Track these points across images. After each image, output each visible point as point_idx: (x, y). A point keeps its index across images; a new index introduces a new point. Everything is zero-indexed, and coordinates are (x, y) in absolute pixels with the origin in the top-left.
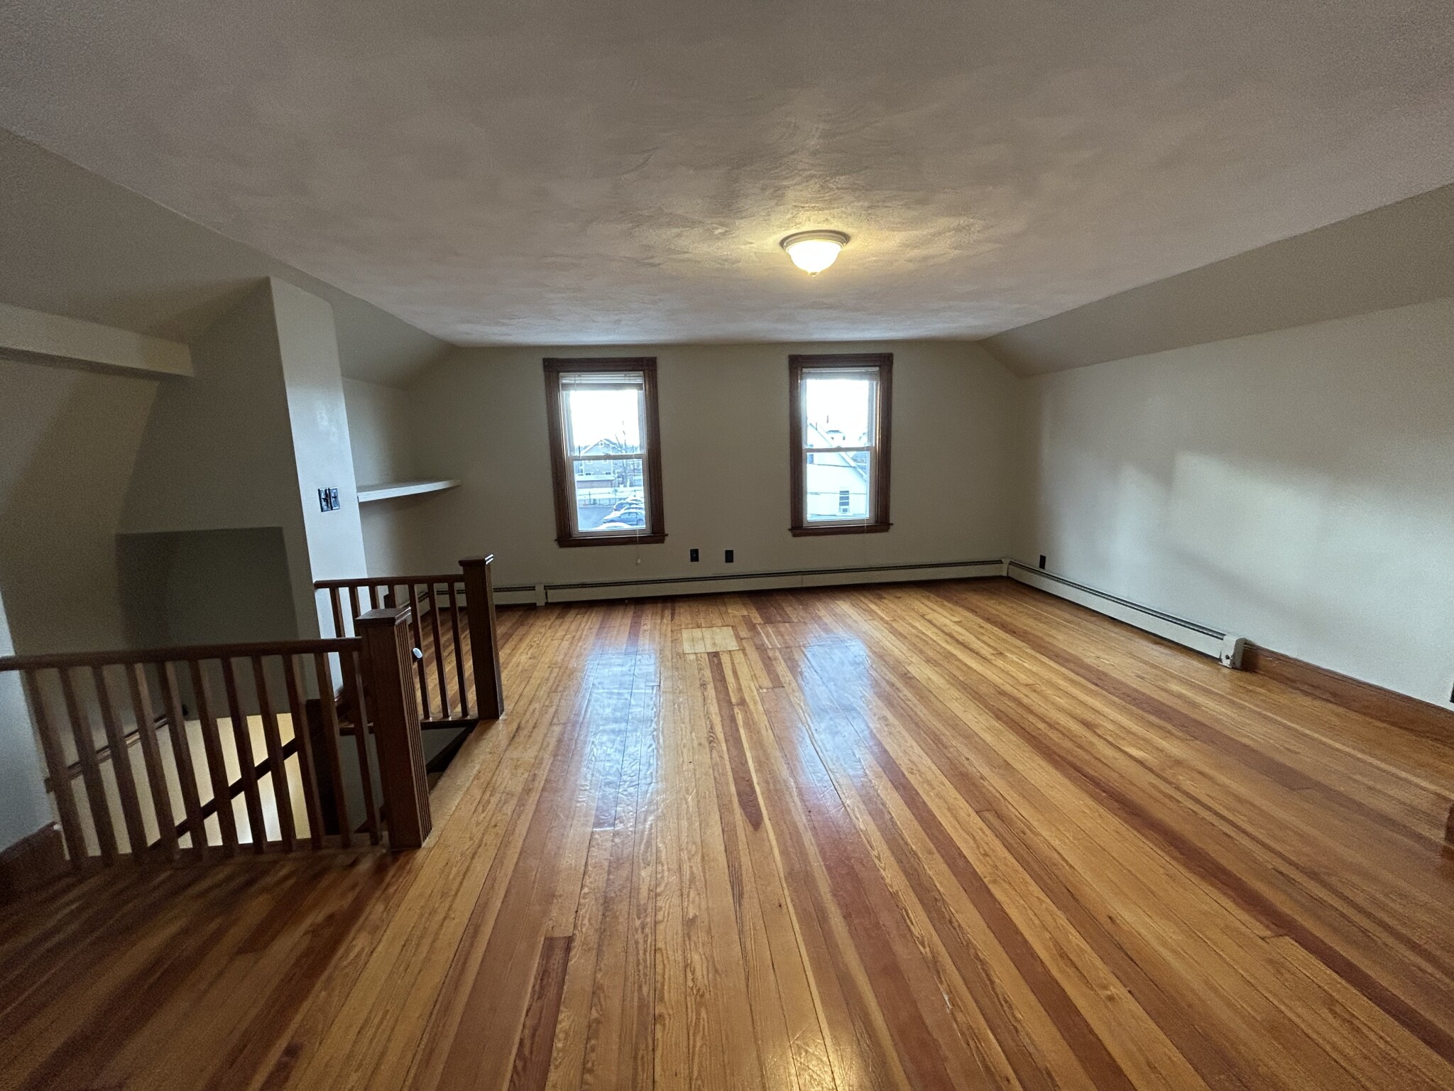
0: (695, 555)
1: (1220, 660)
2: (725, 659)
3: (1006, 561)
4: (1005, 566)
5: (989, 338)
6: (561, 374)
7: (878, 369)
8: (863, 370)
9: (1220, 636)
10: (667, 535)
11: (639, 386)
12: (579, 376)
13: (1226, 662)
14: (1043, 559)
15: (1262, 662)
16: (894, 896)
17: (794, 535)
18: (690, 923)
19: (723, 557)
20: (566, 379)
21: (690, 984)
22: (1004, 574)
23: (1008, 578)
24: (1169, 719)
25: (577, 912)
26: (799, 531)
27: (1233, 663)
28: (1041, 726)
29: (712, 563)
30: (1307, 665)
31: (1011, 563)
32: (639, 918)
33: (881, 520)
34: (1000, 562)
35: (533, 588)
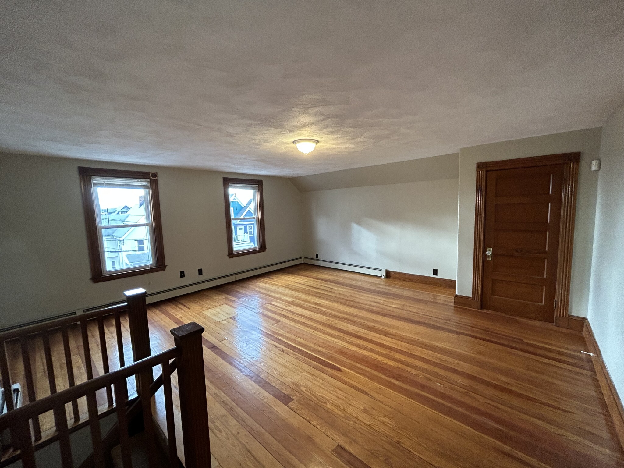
0: (182, 274)
1: (382, 277)
3: (303, 257)
4: (303, 259)
5: (293, 178)
6: (93, 177)
7: (258, 186)
9: (380, 270)
10: (167, 266)
12: (107, 179)
13: (383, 277)
14: (317, 255)
15: (391, 275)
16: (398, 367)
17: (230, 258)
18: (365, 411)
19: (198, 273)
20: (95, 180)
21: (391, 426)
22: (303, 262)
25: (327, 436)
26: (231, 256)
27: (385, 276)
28: (368, 306)
29: (192, 277)
31: (305, 258)
33: (263, 248)
34: (301, 258)
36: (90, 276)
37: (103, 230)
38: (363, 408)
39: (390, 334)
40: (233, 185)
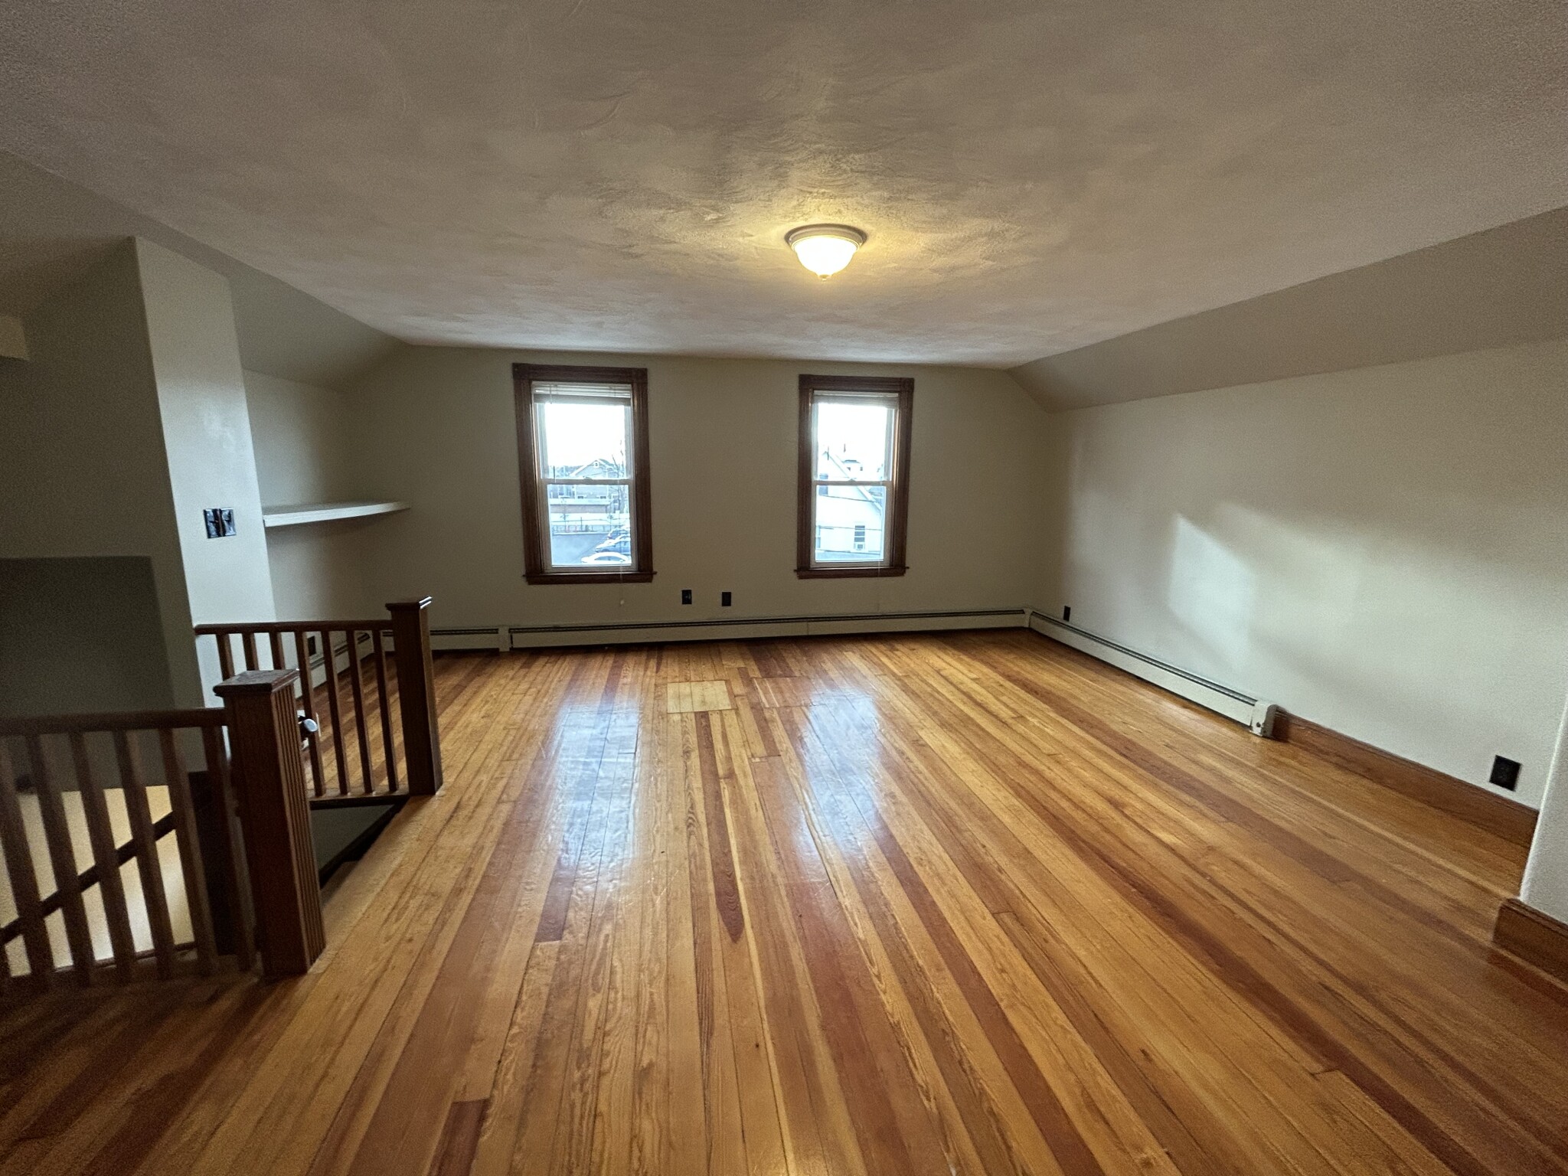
0: (687, 597)
1: (1250, 727)
2: (715, 720)
3: (1028, 611)
4: (1027, 616)
5: (1020, 367)
6: (534, 383)
7: (897, 395)
8: (881, 395)
9: (1251, 702)
10: (656, 573)
11: (625, 401)
12: (556, 386)
13: (1257, 731)
14: (1067, 611)
15: (1294, 731)
16: (895, 1028)
17: (801, 577)
18: (643, 1074)
19: (720, 600)
20: (540, 389)
21: (636, 1164)
22: (1026, 625)
23: (1030, 630)
24: (1200, 797)
25: (500, 1062)
26: (804, 573)
27: (1264, 731)
28: (1065, 804)
29: (706, 606)
30: (1341, 735)
31: (1034, 614)
32: (579, 1068)
33: (897, 563)
34: (1022, 612)
35: (495, 631)
36: (523, 572)
37: (550, 487)
38: (645, 1063)
39: (1018, 918)
40: (826, 393)
